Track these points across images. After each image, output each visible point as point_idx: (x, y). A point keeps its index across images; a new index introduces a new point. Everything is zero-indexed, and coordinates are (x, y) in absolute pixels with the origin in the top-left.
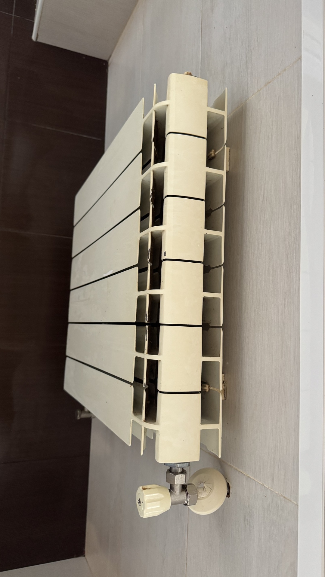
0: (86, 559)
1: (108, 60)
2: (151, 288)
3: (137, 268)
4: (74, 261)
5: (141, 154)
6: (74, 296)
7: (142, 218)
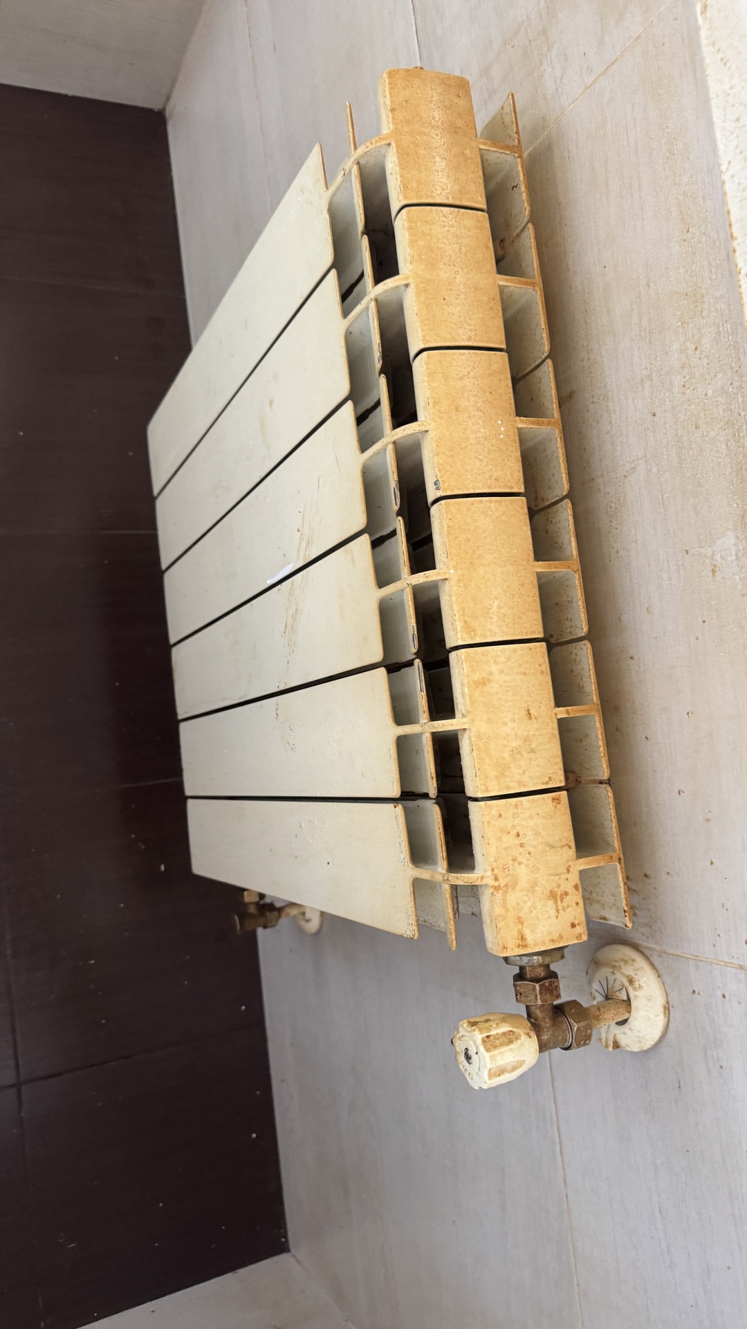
0: (294, 1257)
1: (164, 109)
2: (414, 570)
3: (365, 540)
4: (168, 579)
5: (333, 272)
6: (181, 657)
7: (360, 419)
